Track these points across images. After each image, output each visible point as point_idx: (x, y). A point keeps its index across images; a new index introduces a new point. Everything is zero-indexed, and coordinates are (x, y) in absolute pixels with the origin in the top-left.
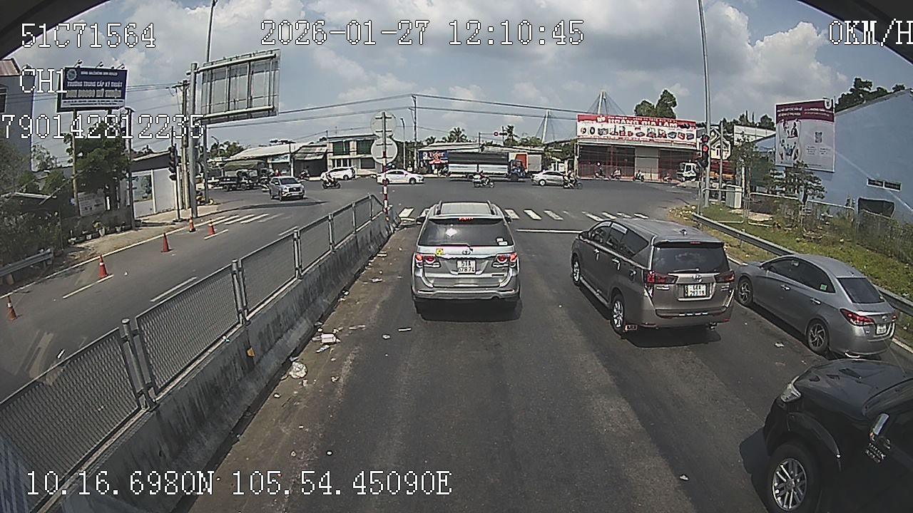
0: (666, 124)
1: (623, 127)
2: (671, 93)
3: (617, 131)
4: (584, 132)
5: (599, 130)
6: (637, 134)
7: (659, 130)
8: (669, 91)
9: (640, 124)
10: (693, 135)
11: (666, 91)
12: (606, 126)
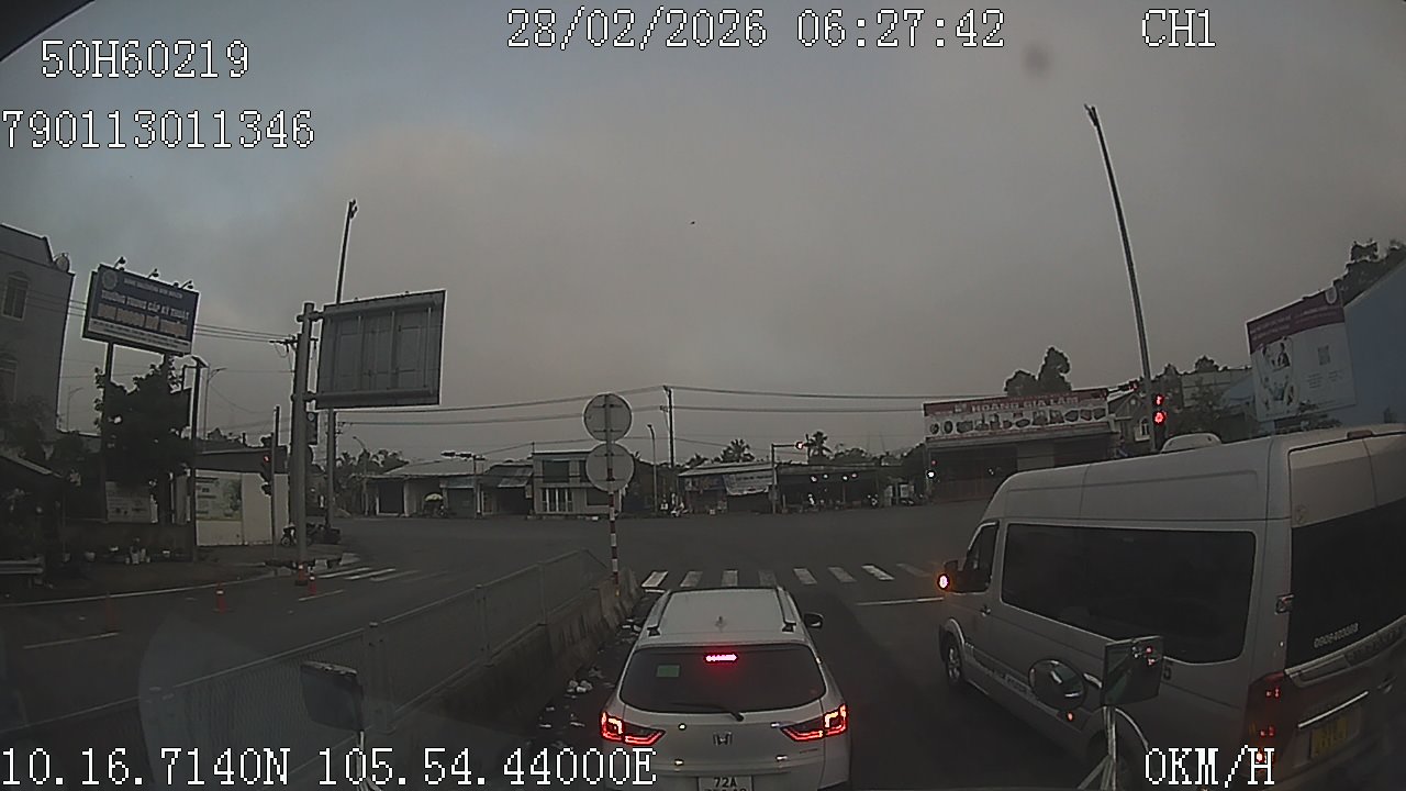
0: (1061, 399)
1: (996, 416)
2: (1060, 351)
3: (987, 422)
4: (936, 432)
5: (958, 424)
6: (1017, 423)
7: (1051, 411)
8: (1056, 349)
9: (1021, 406)
10: (1104, 410)
11: (1052, 349)
12: (968, 417)
